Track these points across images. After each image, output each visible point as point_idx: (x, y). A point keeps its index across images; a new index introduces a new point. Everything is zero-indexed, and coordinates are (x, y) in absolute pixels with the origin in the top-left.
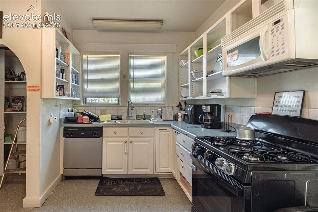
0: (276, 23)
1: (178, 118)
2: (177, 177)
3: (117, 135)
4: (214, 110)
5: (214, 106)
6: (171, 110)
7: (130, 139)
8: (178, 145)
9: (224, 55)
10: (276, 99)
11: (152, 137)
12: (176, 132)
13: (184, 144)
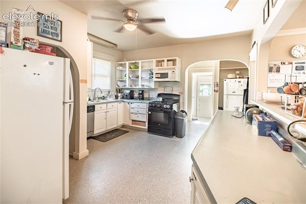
1: (118, 97)
2: (130, 123)
3: (102, 109)
4: (142, 93)
5: (142, 91)
6: (114, 93)
7: (108, 110)
8: (133, 108)
9: (154, 74)
10: (165, 89)
11: (116, 108)
12: (128, 103)
13: (138, 107)
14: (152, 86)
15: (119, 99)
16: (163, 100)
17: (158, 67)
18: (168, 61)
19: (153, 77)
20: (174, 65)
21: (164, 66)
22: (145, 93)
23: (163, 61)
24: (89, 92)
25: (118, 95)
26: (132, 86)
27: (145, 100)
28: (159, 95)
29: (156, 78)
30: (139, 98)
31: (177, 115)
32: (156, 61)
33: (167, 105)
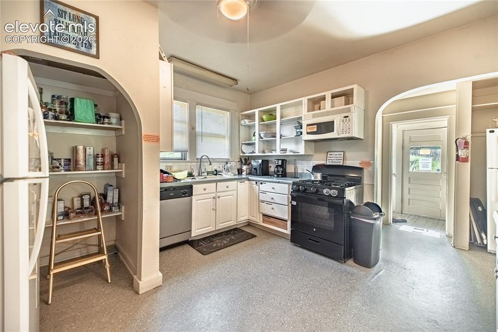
0: (345, 117)
1: (242, 172)
2: (259, 220)
3: (206, 192)
4: (283, 164)
5: (283, 161)
6: (235, 165)
7: (218, 194)
8: (264, 192)
9: (304, 126)
10: (328, 156)
11: (235, 190)
12: (256, 183)
13: (273, 191)
14: (301, 149)
15: (244, 175)
16: (323, 177)
17: (314, 110)
18: (334, 96)
19: (301, 133)
20: (348, 102)
21: (325, 109)
22: (289, 164)
23: (324, 98)
24: (192, 162)
25: (243, 168)
26: (266, 151)
27: (289, 177)
28: (316, 168)
29: (308, 133)
30: (277, 175)
31: (355, 213)
32: (308, 99)
33: (331, 189)
